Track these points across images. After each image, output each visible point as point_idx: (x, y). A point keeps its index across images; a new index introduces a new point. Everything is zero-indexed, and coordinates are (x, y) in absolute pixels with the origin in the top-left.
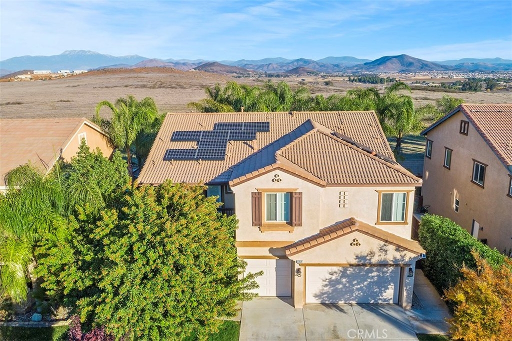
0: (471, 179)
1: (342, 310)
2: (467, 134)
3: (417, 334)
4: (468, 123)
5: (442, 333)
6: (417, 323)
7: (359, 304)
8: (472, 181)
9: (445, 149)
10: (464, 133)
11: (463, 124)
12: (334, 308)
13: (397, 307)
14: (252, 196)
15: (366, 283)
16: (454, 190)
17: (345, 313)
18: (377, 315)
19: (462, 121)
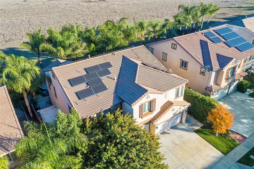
0: (180, 66)
1: (168, 133)
2: (176, 49)
3: (194, 131)
4: (176, 45)
5: (199, 128)
6: (191, 127)
7: (171, 128)
8: (180, 67)
9: (162, 53)
10: (174, 48)
11: (173, 45)
12: (166, 134)
13: (181, 124)
14: (140, 107)
15: (173, 120)
16: (170, 69)
17: (170, 134)
18: (179, 130)
19: (172, 44)
